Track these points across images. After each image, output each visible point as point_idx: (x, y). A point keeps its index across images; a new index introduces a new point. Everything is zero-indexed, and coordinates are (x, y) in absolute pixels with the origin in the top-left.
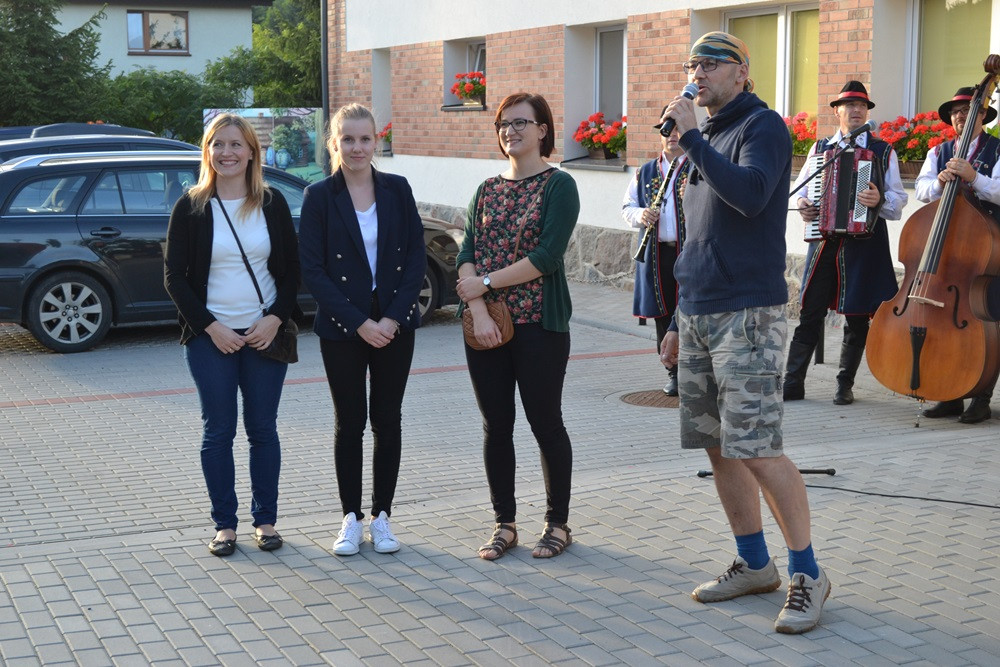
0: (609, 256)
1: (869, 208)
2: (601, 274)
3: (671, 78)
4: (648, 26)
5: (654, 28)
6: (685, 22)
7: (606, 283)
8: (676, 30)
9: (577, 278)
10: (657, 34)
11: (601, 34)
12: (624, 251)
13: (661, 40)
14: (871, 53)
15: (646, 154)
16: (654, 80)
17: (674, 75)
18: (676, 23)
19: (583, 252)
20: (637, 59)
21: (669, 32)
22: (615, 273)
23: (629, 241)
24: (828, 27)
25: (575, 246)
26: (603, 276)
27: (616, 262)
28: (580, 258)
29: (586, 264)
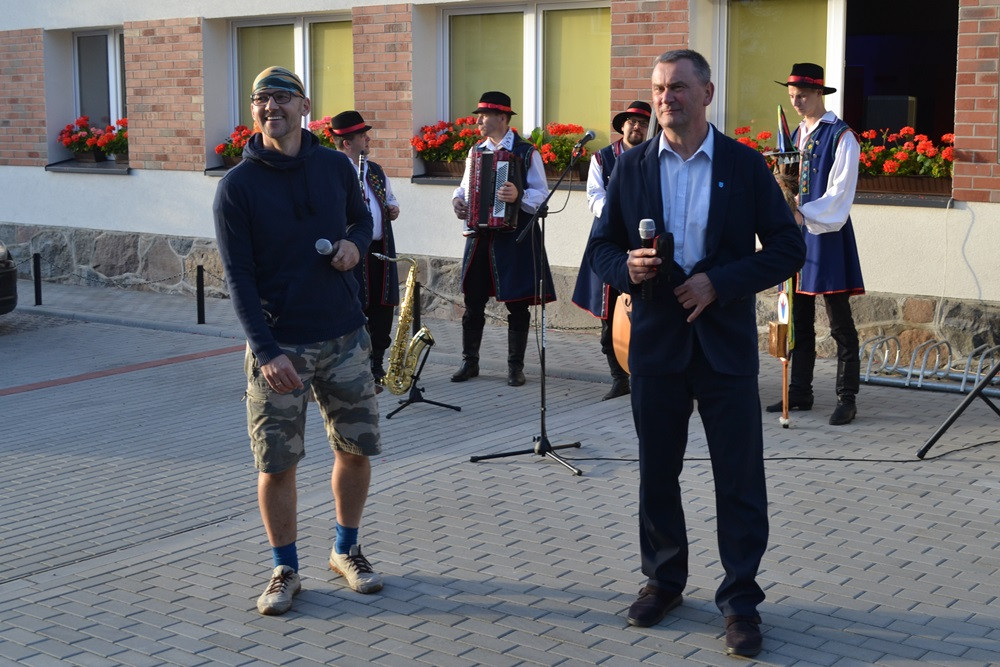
0: (112, 257)
1: (508, 204)
2: (102, 276)
3: (181, 83)
4: (149, 32)
5: (158, 34)
6: (196, 30)
7: (109, 284)
8: (184, 37)
9: (70, 281)
10: (162, 40)
11: (78, 38)
12: (130, 252)
13: (166, 47)
14: (411, 64)
15: (154, 158)
16: (159, 85)
17: (184, 81)
18: (183, 30)
19: (76, 254)
20: (138, 64)
21: (176, 39)
22: (120, 274)
23: (136, 243)
24: (362, 39)
25: (68, 249)
26: (105, 277)
27: (121, 262)
28: (75, 261)
29: (83, 267)
